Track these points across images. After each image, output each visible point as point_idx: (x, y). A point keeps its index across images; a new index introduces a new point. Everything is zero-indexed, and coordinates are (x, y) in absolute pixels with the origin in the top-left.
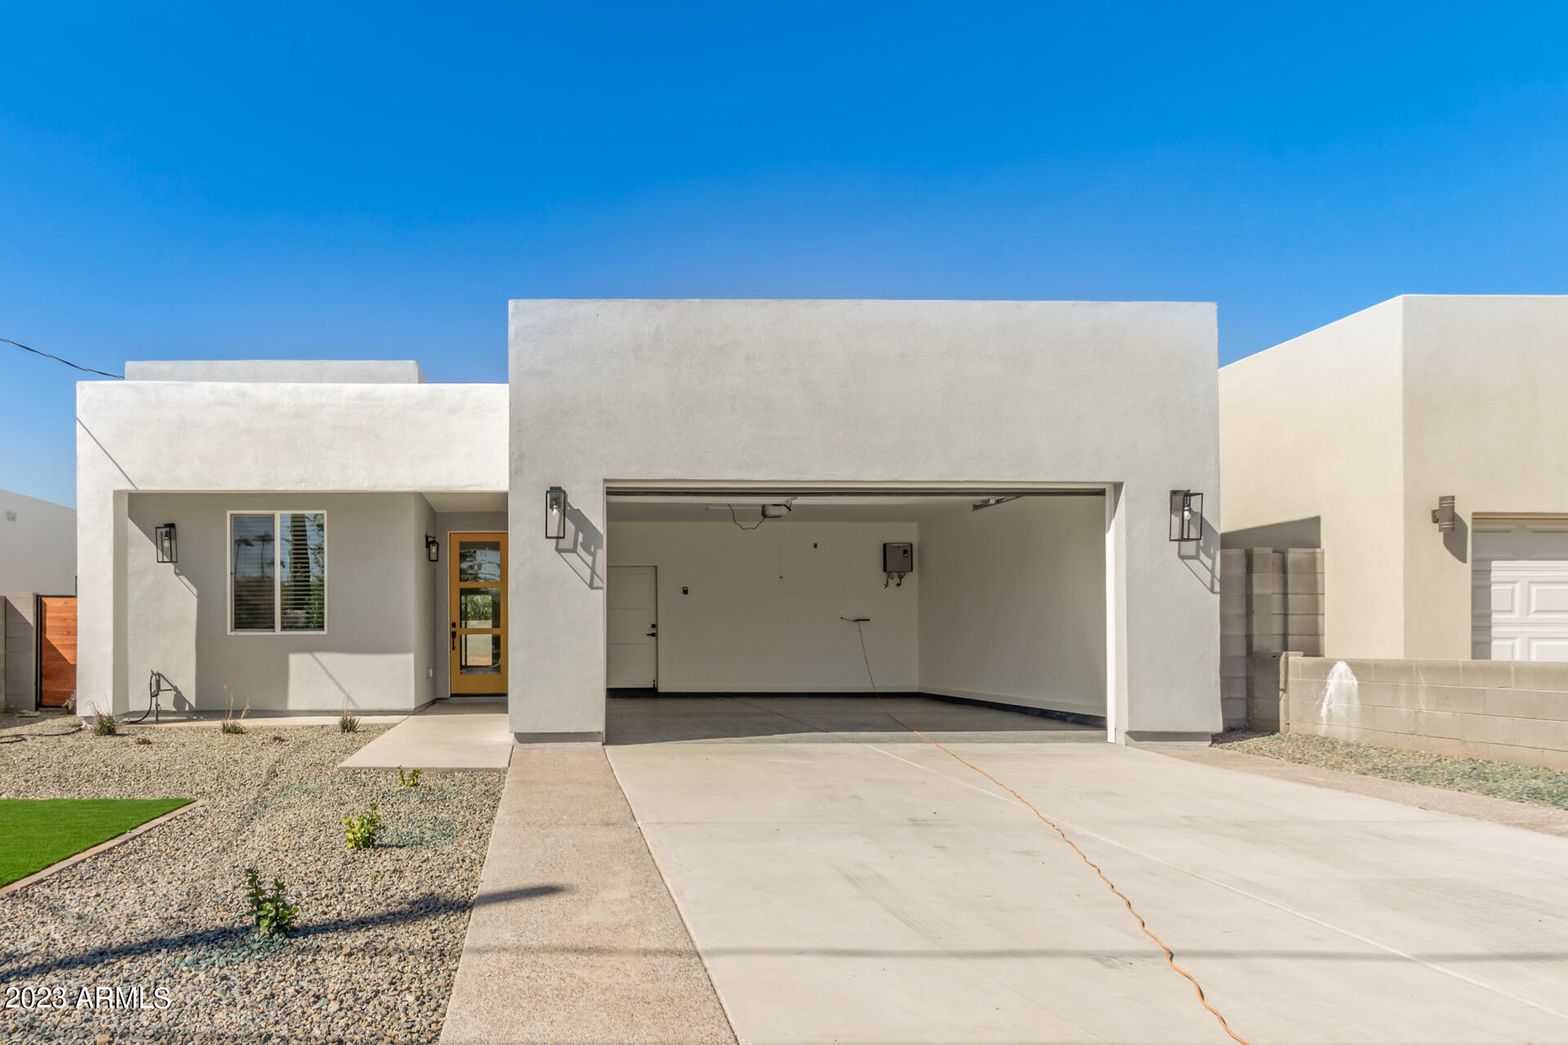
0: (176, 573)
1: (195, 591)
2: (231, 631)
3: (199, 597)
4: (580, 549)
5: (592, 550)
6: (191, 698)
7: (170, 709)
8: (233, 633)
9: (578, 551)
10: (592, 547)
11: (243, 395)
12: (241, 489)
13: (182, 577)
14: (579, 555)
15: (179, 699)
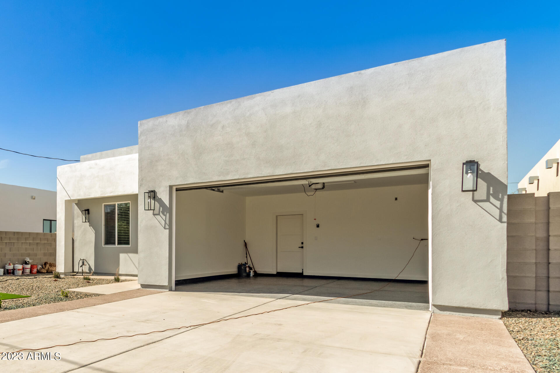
0: (89, 226)
1: (94, 231)
2: (104, 245)
3: (96, 234)
4: (161, 214)
5: (165, 214)
6: (93, 268)
7: (87, 272)
8: (104, 246)
9: (160, 215)
10: (165, 213)
11: (96, 164)
12: (96, 196)
13: (91, 227)
14: (160, 216)
15: (90, 269)
